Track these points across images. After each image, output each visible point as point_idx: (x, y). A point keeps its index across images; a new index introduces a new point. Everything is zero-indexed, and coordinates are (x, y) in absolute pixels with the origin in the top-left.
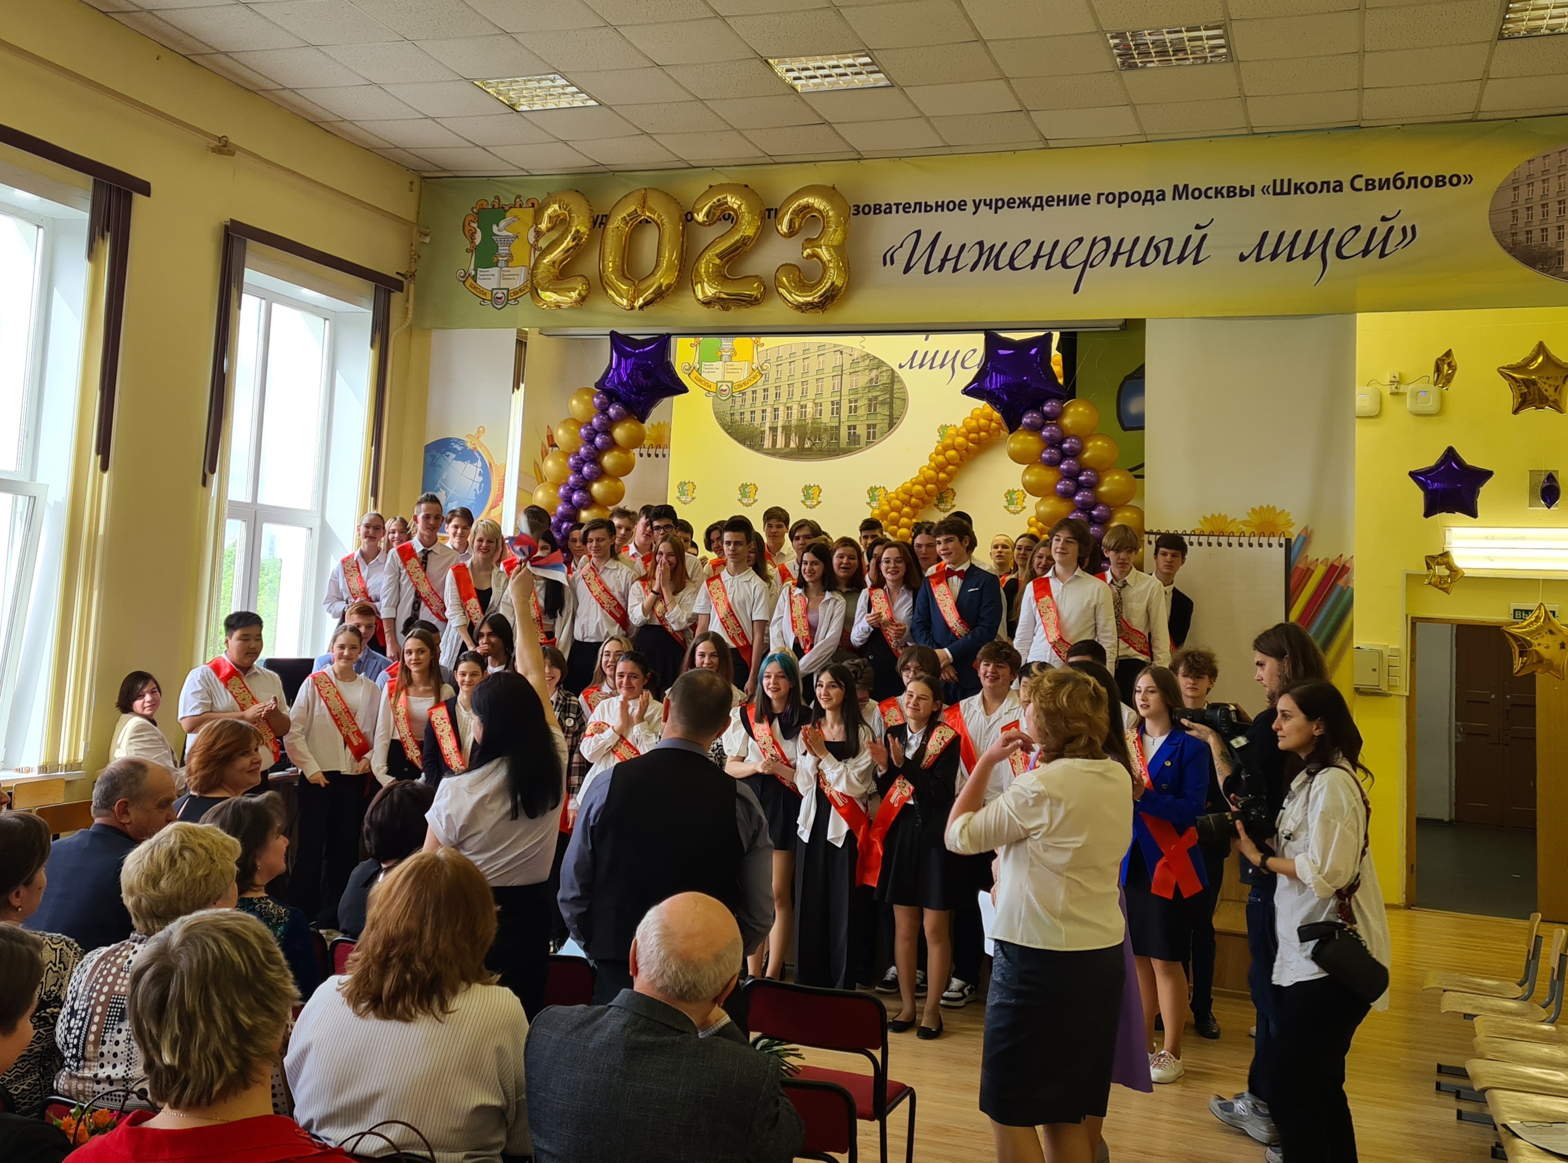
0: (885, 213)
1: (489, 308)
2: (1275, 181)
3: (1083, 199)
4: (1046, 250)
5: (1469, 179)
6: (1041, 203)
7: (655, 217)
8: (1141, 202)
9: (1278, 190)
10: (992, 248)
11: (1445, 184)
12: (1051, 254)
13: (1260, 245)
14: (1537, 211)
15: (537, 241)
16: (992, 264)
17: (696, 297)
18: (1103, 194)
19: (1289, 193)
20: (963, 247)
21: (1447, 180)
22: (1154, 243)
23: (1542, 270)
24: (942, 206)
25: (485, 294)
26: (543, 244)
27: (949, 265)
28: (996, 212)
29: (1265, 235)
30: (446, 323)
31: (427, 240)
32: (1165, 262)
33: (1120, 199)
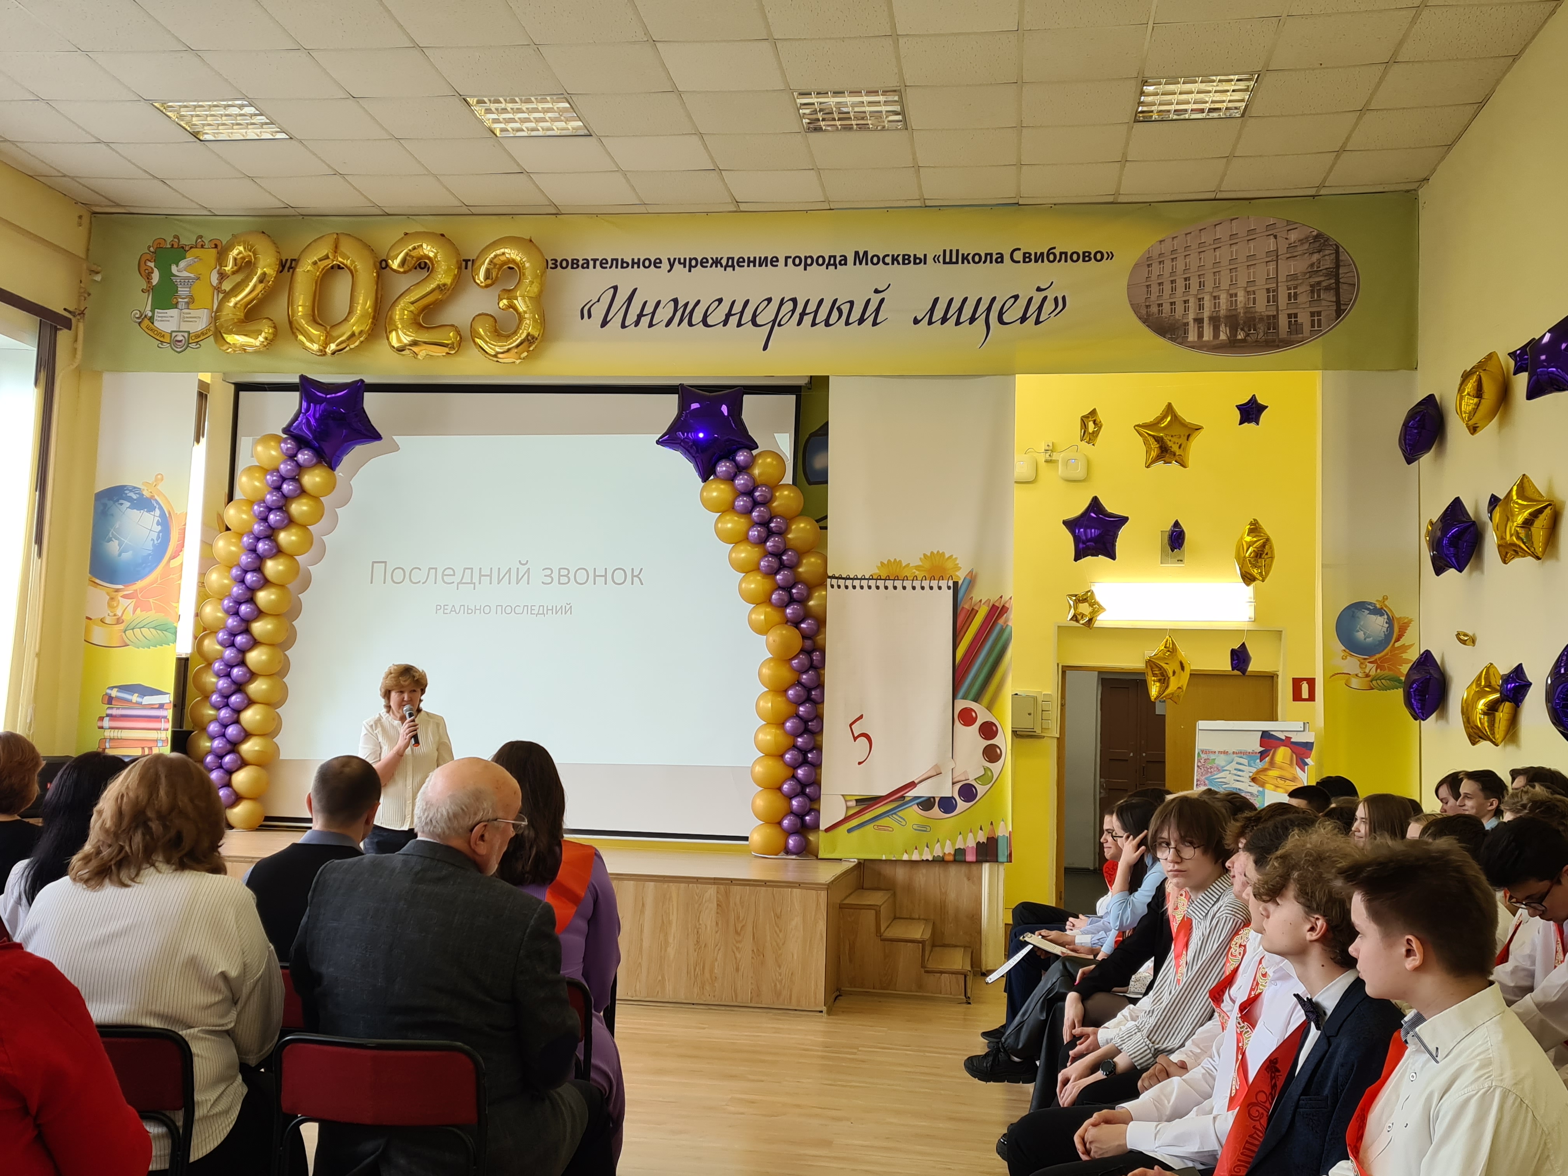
0: (583, 268)
1: (167, 350)
2: (945, 251)
3: (772, 261)
4: (737, 309)
5: (1111, 256)
6: (733, 263)
7: (348, 263)
8: (825, 265)
9: (948, 260)
10: (686, 305)
11: (1090, 260)
12: (742, 313)
13: (932, 310)
14: (1167, 287)
15: (220, 283)
16: (686, 321)
17: (390, 343)
18: (790, 257)
19: (957, 262)
20: (658, 303)
21: (1092, 256)
22: (837, 306)
23: (1171, 339)
24: (638, 264)
25: (163, 336)
26: (227, 286)
27: (645, 321)
28: (690, 271)
29: (936, 300)
30: (120, 365)
31: (98, 278)
32: (847, 323)
33: (806, 262)
